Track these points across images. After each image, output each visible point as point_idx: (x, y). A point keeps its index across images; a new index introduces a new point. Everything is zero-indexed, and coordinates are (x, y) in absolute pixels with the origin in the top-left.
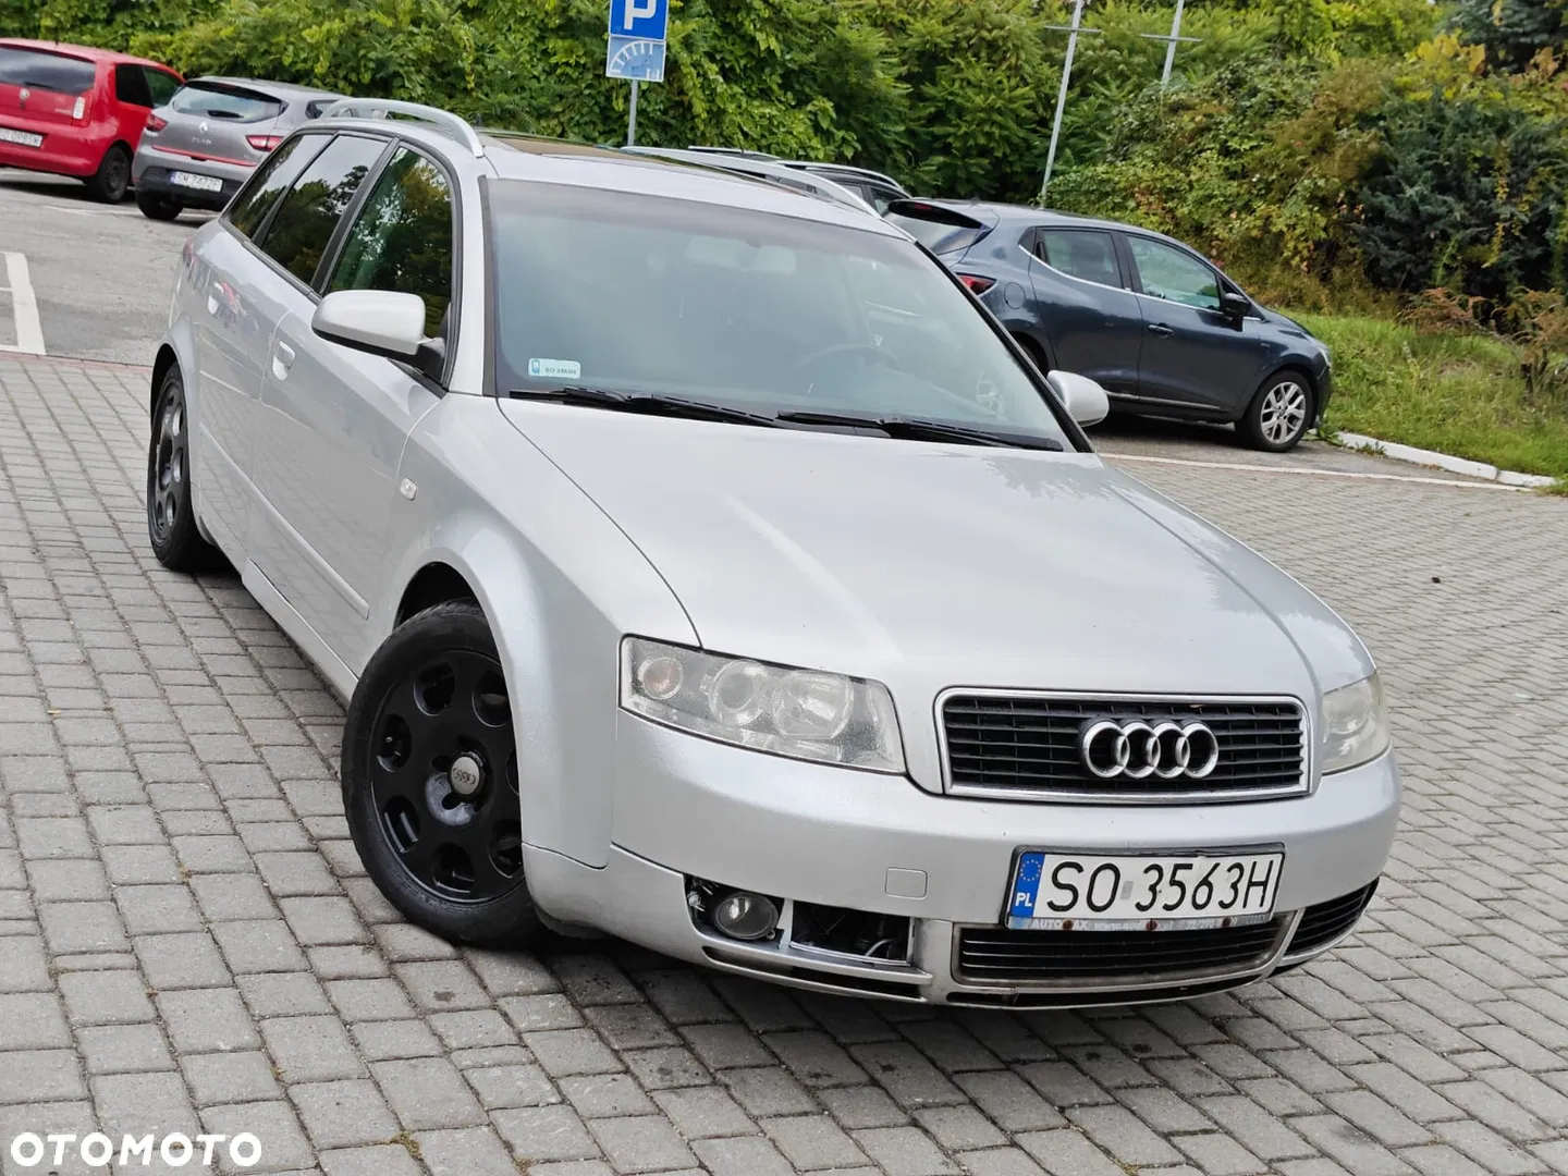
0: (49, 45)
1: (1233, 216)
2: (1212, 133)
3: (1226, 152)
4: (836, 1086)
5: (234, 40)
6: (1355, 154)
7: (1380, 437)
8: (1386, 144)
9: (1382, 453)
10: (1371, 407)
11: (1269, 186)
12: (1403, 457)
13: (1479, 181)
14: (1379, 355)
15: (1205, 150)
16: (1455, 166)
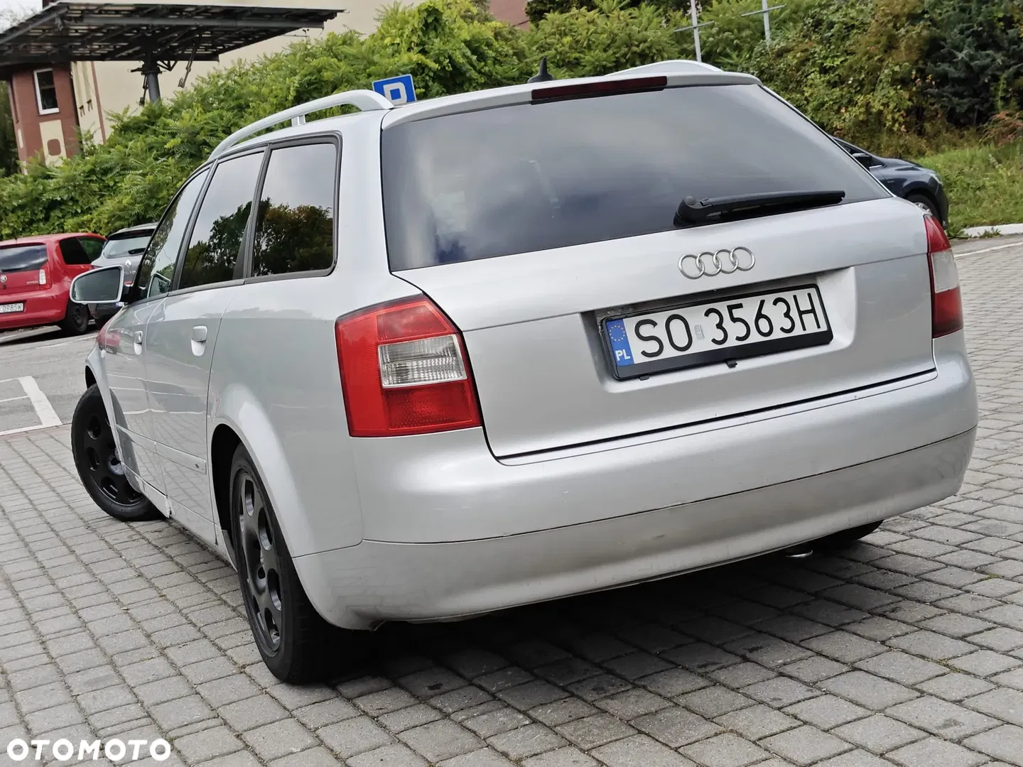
0: (12, 242)
1: (843, 110)
2: (811, 61)
3: (824, 71)
4: (721, 668)
5: (133, 204)
6: (915, 43)
7: (993, 223)
8: (934, 29)
9: (998, 234)
10: (980, 206)
11: (861, 83)
12: (1013, 232)
13: (1007, 34)
14: (975, 170)
15: (810, 74)
16: (987, 29)
